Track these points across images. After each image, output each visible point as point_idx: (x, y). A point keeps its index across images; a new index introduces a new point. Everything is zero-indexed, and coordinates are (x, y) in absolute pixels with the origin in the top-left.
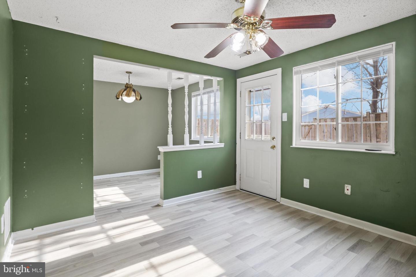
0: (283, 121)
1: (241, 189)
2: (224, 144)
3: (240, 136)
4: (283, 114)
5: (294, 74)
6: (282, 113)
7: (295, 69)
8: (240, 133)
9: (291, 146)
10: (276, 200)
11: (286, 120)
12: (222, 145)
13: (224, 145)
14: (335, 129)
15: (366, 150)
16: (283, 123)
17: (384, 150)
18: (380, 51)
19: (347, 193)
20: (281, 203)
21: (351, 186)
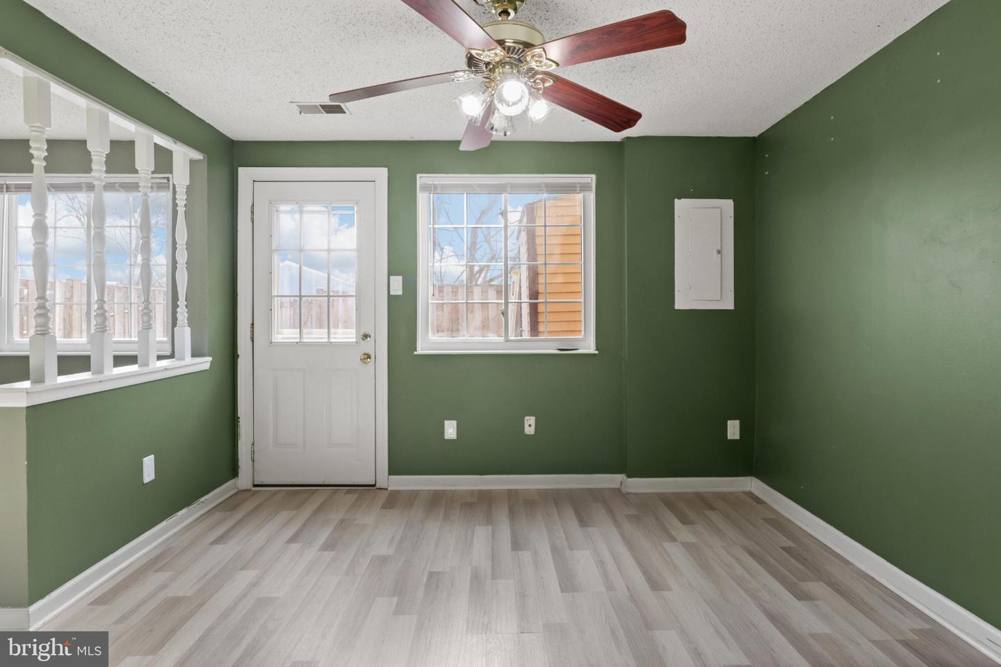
0: (391, 293)
1: (255, 486)
2: (210, 359)
3: (252, 332)
4: (391, 277)
5: (420, 190)
6: (390, 274)
7: (422, 179)
8: (253, 324)
9: (415, 353)
10: (374, 486)
11: (400, 293)
12: (205, 363)
13: (211, 362)
14: (503, 313)
15: (559, 350)
16: (391, 299)
17: (583, 349)
18: (575, 183)
19: (528, 433)
20: (389, 489)
21: (536, 418)
